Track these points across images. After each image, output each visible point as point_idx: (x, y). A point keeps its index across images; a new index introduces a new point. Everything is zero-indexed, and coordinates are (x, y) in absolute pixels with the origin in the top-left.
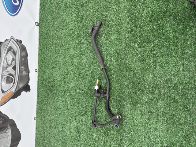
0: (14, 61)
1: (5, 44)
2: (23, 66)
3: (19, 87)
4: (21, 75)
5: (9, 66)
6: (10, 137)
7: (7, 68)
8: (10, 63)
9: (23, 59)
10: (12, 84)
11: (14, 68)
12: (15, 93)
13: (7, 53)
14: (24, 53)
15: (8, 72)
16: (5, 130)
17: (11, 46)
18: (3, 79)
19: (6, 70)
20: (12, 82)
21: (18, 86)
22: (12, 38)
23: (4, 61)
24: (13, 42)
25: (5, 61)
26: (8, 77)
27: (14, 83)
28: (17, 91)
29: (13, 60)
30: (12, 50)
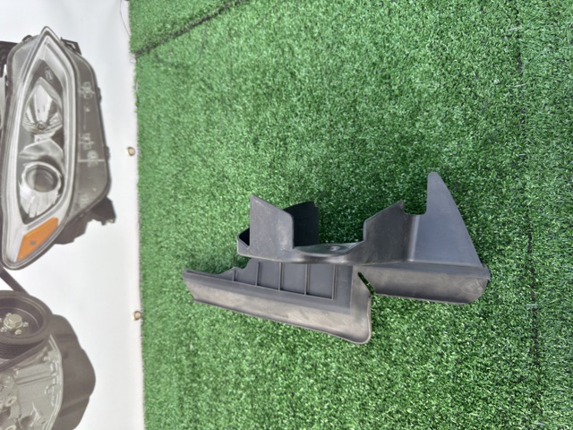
0: (57, 115)
1: (25, 53)
2: (87, 132)
3: (77, 205)
4: (81, 164)
5: (40, 128)
6: (59, 379)
7: (36, 137)
8: (43, 117)
9: (88, 110)
10: (55, 193)
11: (59, 138)
12: (66, 226)
13: (32, 85)
14: (88, 90)
15: (38, 148)
16: (41, 355)
17: (43, 59)
18: (23, 175)
19: (33, 142)
20: (54, 186)
21: (75, 201)
22: (47, 33)
23: (24, 110)
24: (49, 46)
25: (28, 111)
26: (39, 168)
27: (61, 191)
28: (72, 220)
29: (55, 108)
30: (48, 73)
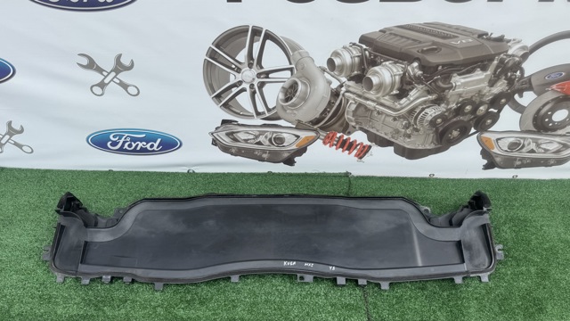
2: (531, 161)
3: (497, 157)
4: (516, 159)
5: (538, 145)
6: (420, 148)
7: (535, 144)
8: (542, 146)
9: (542, 162)
10: (507, 149)
11: (532, 151)
12: (489, 152)
13: (559, 143)
14: (552, 162)
15: (529, 144)
16: (435, 142)
18: (518, 139)
19: (533, 142)
20: (509, 149)
21: (499, 156)
23: (549, 140)
26: (520, 144)
28: (490, 155)
29: (546, 150)
30: (564, 149)
